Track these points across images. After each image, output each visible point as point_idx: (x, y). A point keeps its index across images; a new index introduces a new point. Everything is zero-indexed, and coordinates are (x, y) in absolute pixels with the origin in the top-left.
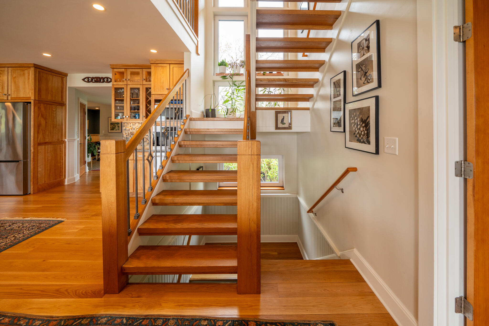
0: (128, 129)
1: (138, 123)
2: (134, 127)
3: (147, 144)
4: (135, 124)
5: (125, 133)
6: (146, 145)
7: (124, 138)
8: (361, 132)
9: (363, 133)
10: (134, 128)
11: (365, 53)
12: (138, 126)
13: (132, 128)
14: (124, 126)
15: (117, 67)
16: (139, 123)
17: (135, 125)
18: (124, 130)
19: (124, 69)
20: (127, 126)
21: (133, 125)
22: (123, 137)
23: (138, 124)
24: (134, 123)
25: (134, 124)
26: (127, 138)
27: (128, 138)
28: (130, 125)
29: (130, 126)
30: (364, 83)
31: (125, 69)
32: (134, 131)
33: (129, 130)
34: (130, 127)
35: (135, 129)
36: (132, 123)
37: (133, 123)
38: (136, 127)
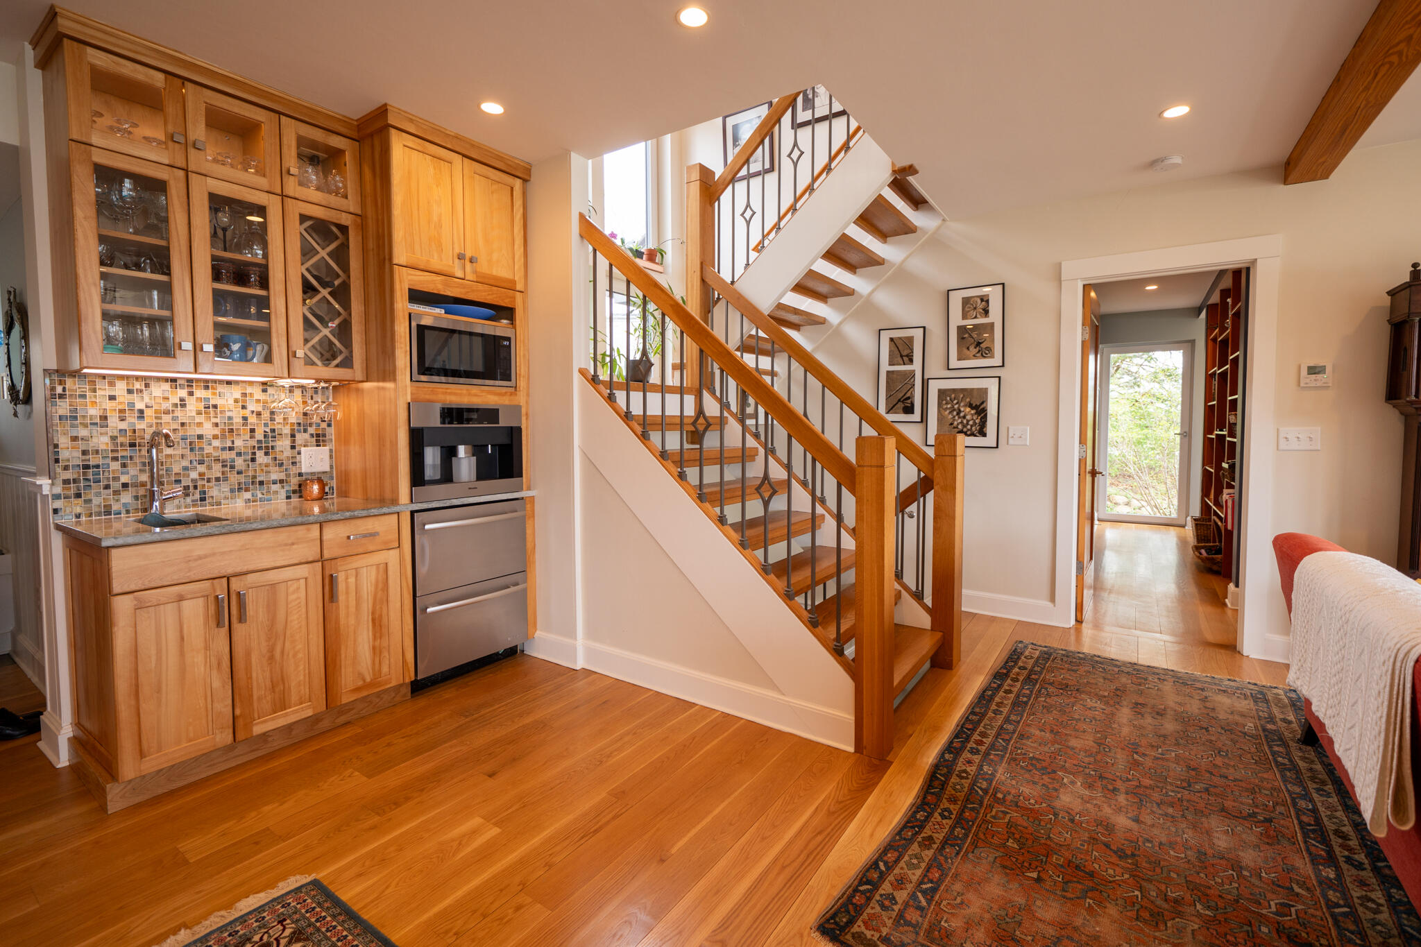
0: (93, 412)
1: (166, 380)
2: (139, 405)
3: (232, 491)
4: (147, 386)
5: (75, 439)
6: (226, 498)
7: (66, 468)
8: (968, 421)
9: (971, 423)
10: (141, 411)
11: (978, 316)
12: (166, 399)
13: (121, 411)
14: (61, 396)
15: (118, 46)
16: (174, 380)
17: (145, 394)
18: (61, 418)
19: (161, 76)
20: (84, 396)
21: (130, 391)
22: (57, 461)
23: (167, 386)
24: (137, 378)
25: (138, 385)
26: (86, 467)
27: (97, 466)
28: (108, 393)
29: (112, 398)
30: (974, 356)
31: (170, 77)
32: (140, 425)
33: (104, 418)
34: (109, 405)
35: (148, 412)
36: (122, 377)
37: (128, 377)
38: (152, 403)
